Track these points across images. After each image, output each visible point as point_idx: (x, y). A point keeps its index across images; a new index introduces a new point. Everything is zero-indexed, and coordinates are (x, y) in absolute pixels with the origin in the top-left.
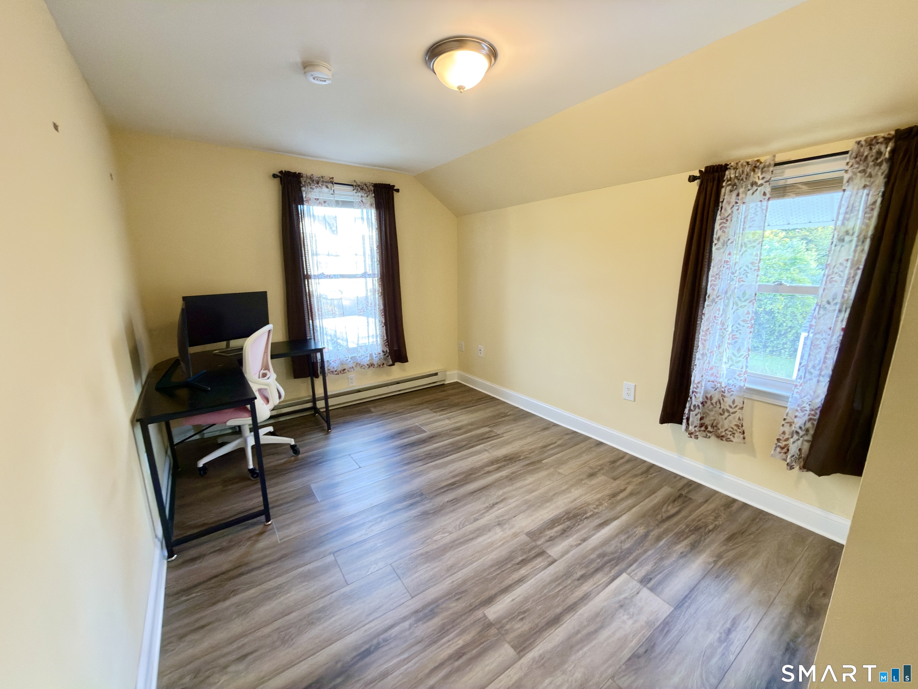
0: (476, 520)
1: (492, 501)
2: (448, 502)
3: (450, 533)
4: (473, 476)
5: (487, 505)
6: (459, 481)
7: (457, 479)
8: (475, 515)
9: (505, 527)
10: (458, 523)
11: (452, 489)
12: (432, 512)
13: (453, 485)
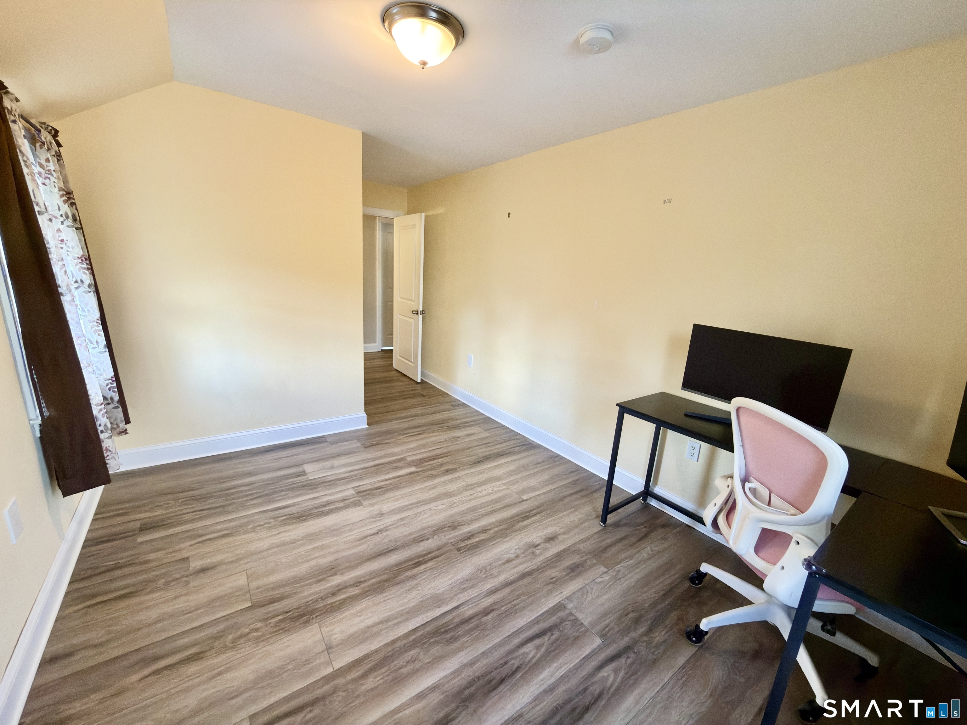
0: (402, 519)
1: (378, 538)
2: (428, 539)
3: (430, 509)
4: (385, 577)
5: (384, 534)
6: (407, 569)
7: (410, 573)
8: (402, 523)
9: (378, 512)
10: (421, 517)
11: (420, 556)
12: (446, 529)
13: (418, 562)
